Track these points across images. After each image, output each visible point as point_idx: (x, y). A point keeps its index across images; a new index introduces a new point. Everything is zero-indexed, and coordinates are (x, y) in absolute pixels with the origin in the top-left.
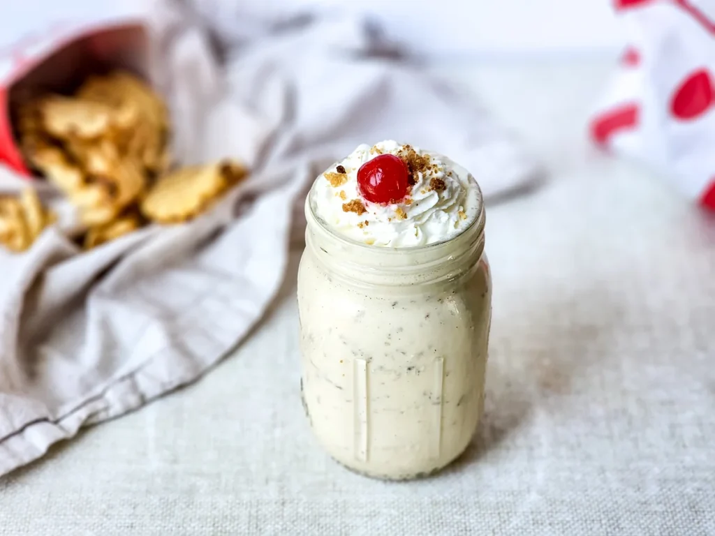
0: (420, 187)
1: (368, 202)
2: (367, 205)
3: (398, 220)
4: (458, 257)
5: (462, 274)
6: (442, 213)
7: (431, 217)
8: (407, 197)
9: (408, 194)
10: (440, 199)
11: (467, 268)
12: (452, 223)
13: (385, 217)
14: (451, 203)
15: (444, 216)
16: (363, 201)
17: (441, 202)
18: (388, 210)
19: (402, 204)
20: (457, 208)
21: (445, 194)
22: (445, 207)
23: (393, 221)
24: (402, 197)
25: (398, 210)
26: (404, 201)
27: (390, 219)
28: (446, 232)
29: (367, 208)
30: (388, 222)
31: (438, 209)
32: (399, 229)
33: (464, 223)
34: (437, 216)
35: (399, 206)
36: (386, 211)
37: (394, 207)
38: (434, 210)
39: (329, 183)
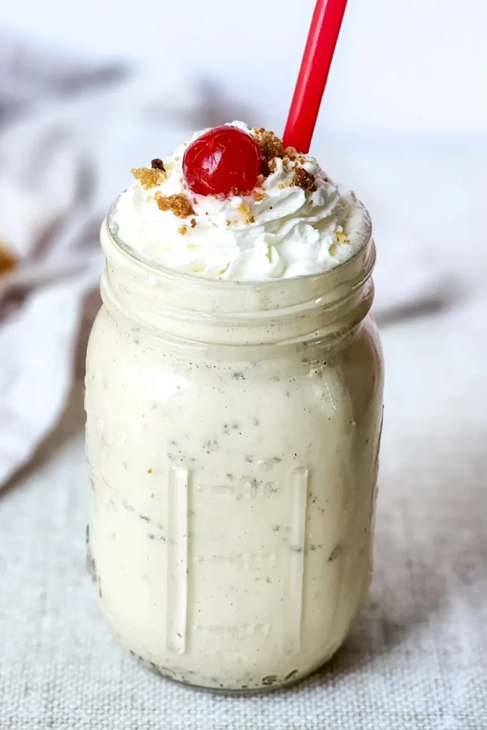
0: (277, 179)
1: (198, 197)
2: (196, 202)
3: (242, 226)
4: (334, 303)
5: (338, 334)
6: (309, 228)
7: (292, 232)
8: (257, 190)
9: (259, 186)
10: (308, 203)
11: (347, 326)
12: (325, 246)
13: (221, 219)
14: (324, 214)
15: (312, 234)
16: (190, 195)
17: (308, 210)
18: (228, 207)
19: (249, 199)
20: (332, 227)
21: (315, 197)
22: (313, 219)
23: (233, 226)
24: (251, 189)
25: (243, 207)
26: (253, 194)
27: (229, 223)
28: (316, 258)
29: (195, 208)
30: (225, 226)
31: (303, 219)
32: (243, 243)
33: (344, 251)
34: (302, 234)
35: (244, 201)
36: (224, 208)
37: (236, 201)
38: (297, 221)
39: (138, 182)
